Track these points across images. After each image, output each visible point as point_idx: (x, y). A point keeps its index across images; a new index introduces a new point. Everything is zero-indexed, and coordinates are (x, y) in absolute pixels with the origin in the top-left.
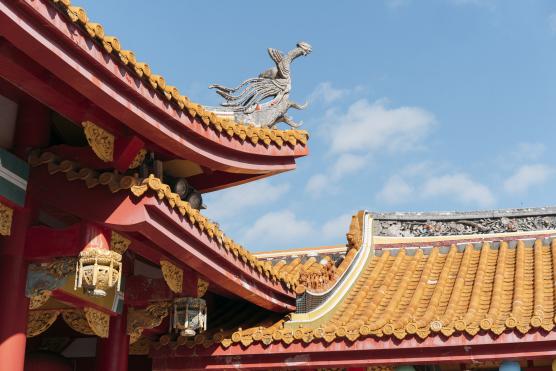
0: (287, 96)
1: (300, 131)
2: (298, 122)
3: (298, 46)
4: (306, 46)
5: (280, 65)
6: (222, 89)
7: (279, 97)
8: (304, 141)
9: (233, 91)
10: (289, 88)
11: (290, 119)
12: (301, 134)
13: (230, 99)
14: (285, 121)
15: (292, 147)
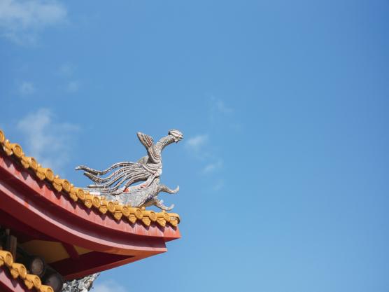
0: (158, 180)
1: (170, 214)
2: (169, 206)
3: (169, 134)
4: (177, 133)
5: (150, 150)
6: (90, 172)
7: (150, 180)
8: (175, 223)
9: (101, 174)
10: (160, 172)
11: (161, 202)
12: (172, 217)
13: (98, 182)
14: (155, 204)
15: (161, 228)
